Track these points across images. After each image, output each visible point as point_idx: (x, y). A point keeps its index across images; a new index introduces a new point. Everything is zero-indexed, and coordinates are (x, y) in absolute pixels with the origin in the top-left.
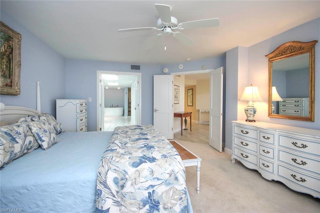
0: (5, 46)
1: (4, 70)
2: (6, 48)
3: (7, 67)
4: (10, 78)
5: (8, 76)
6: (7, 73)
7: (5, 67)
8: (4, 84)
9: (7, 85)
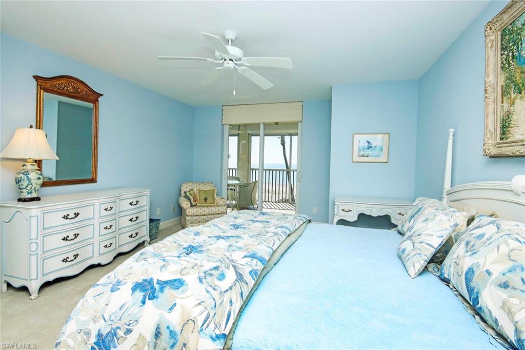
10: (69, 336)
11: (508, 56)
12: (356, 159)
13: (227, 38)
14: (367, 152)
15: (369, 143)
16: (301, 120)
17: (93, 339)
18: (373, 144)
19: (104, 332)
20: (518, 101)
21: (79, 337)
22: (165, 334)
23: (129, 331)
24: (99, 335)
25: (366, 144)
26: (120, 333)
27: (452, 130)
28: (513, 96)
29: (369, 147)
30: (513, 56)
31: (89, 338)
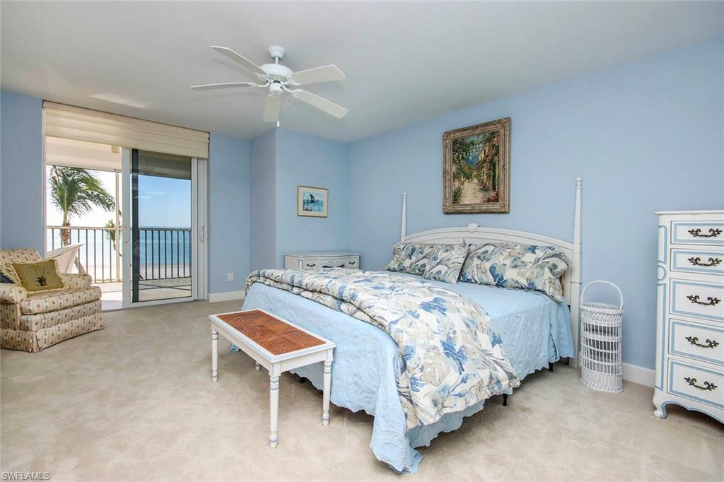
0: (485, 151)
1: (485, 181)
2: (487, 151)
3: (489, 176)
4: (494, 189)
5: (491, 188)
6: (489, 184)
7: (485, 177)
8: (485, 199)
9: (489, 200)
10: (425, 358)
11: (458, 156)
12: (302, 212)
13: (273, 56)
14: (310, 206)
15: (312, 197)
16: (207, 157)
17: (441, 349)
18: (316, 198)
19: (445, 339)
20: (466, 183)
21: (432, 354)
22: (470, 323)
23: (455, 332)
24: (443, 344)
25: (310, 198)
26: (452, 335)
27: (405, 194)
28: (462, 179)
29: (312, 202)
30: (463, 158)
31: (438, 350)
